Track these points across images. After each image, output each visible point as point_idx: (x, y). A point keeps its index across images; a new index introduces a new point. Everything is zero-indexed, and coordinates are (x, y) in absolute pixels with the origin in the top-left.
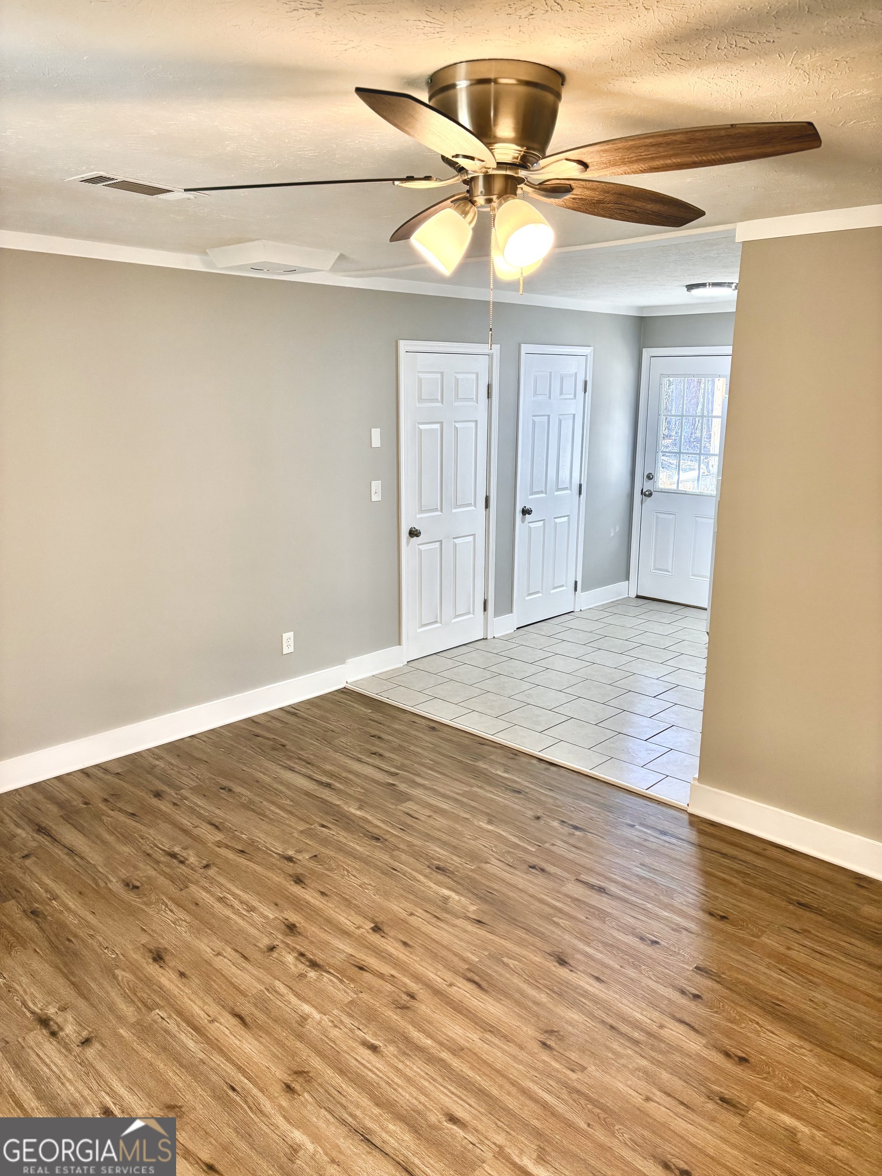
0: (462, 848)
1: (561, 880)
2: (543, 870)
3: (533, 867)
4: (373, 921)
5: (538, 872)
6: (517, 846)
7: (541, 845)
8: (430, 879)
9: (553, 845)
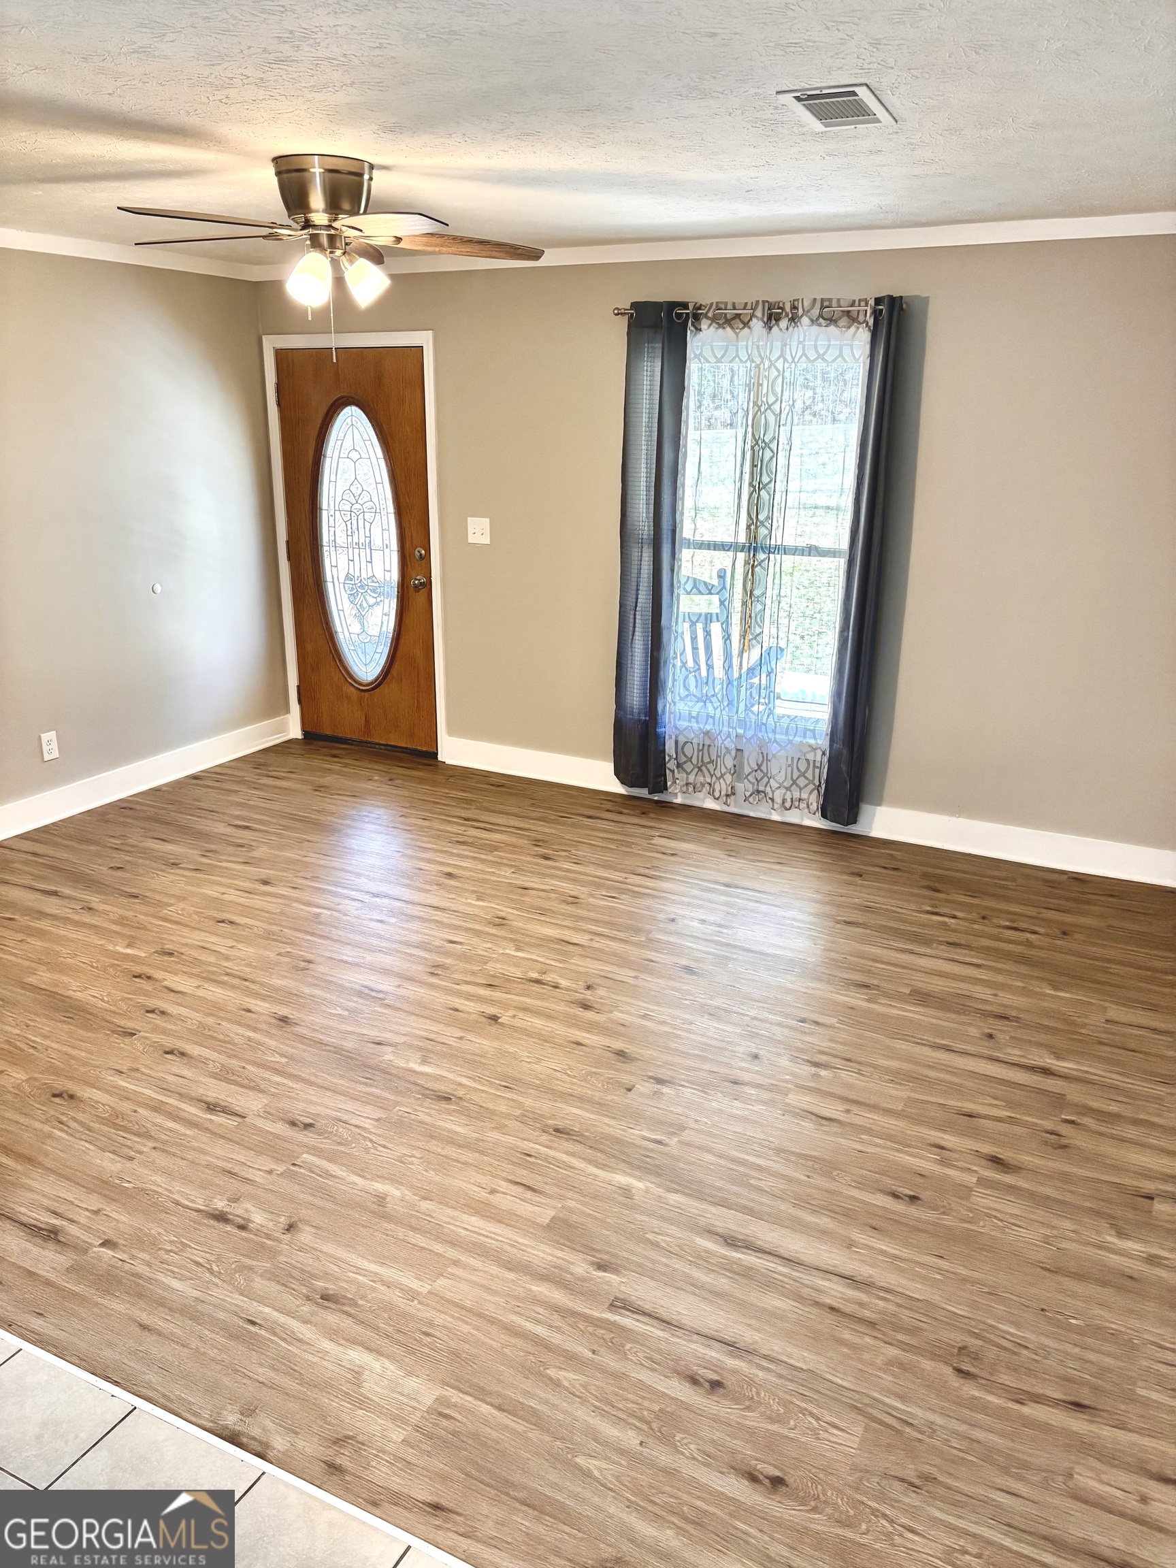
0: (419, 1137)
1: (267, 1114)
2: (293, 1124)
3: (308, 1126)
4: (502, 1025)
5: (301, 1119)
6: (331, 1157)
7: (293, 1168)
8: (454, 1082)
9: (270, 1172)
